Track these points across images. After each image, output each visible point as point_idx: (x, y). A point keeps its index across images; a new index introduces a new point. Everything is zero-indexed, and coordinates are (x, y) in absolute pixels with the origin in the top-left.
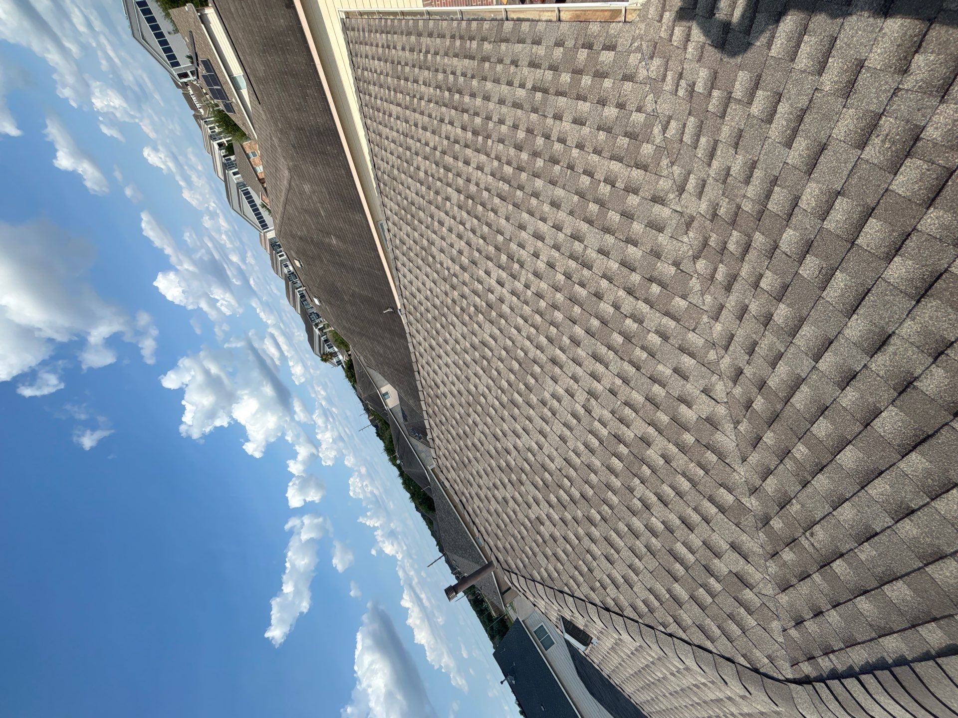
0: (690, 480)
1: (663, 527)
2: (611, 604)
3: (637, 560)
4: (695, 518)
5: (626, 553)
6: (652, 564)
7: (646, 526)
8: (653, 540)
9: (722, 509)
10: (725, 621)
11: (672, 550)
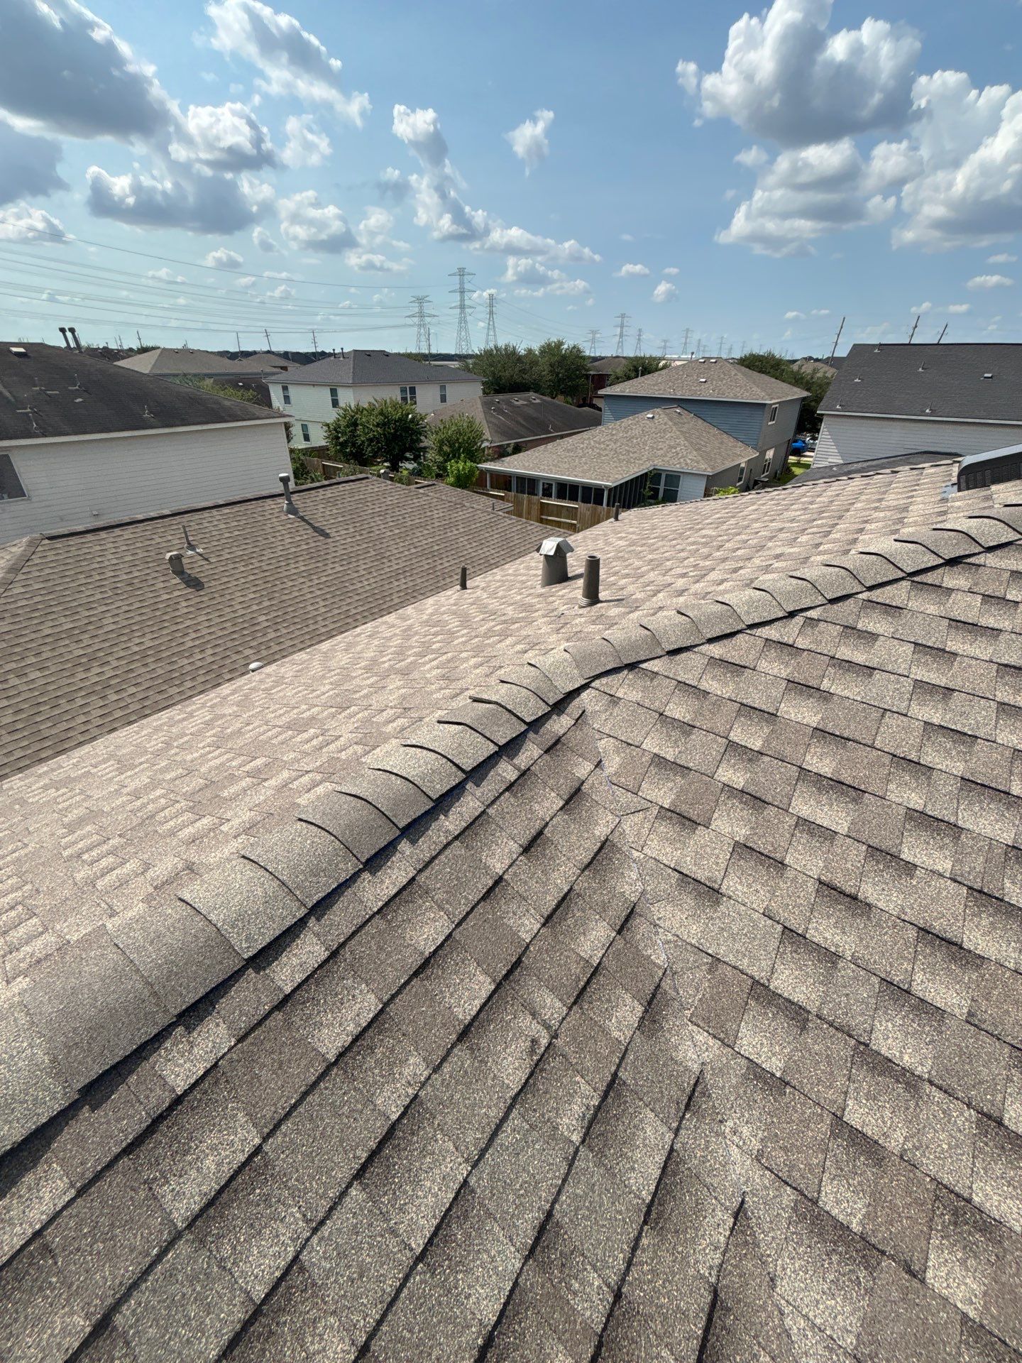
0: (884, 1066)
1: (906, 855)
2: (952, 579)
3: (936, 720)
4: (825, 931)
5: (978, 718)
6: (893, 736)
7: (955, 830)
8: (916, 800)
9: (761, 992)
10: (698, 713)
11: (854, 800)
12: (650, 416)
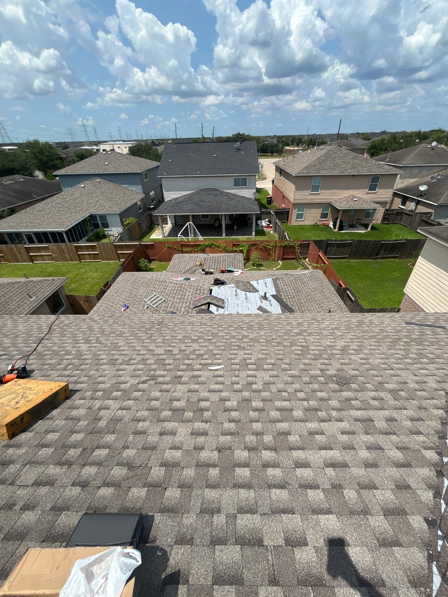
12: (83, 186)
